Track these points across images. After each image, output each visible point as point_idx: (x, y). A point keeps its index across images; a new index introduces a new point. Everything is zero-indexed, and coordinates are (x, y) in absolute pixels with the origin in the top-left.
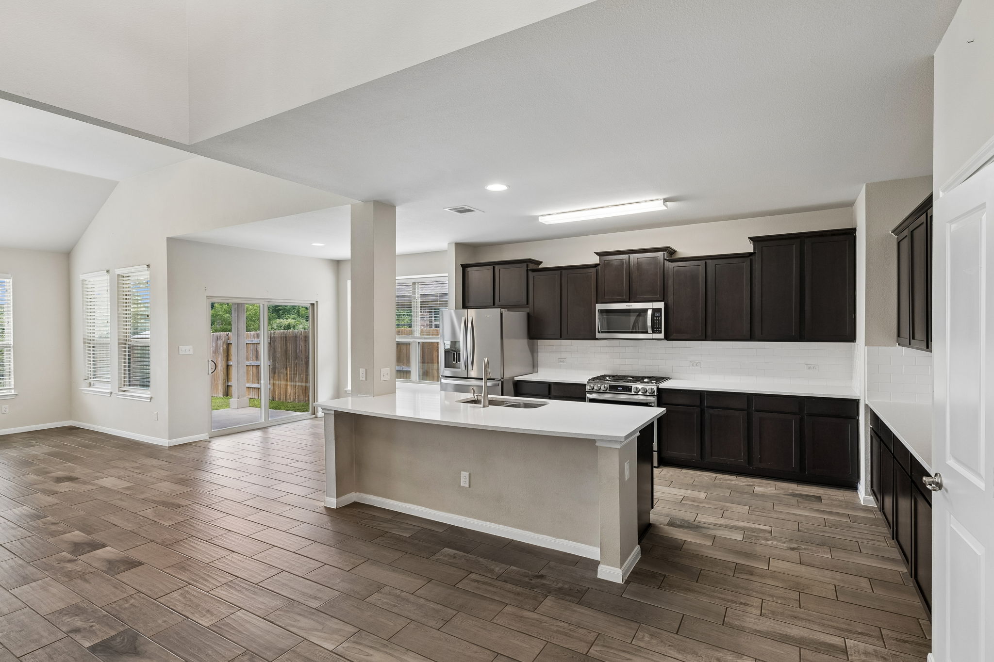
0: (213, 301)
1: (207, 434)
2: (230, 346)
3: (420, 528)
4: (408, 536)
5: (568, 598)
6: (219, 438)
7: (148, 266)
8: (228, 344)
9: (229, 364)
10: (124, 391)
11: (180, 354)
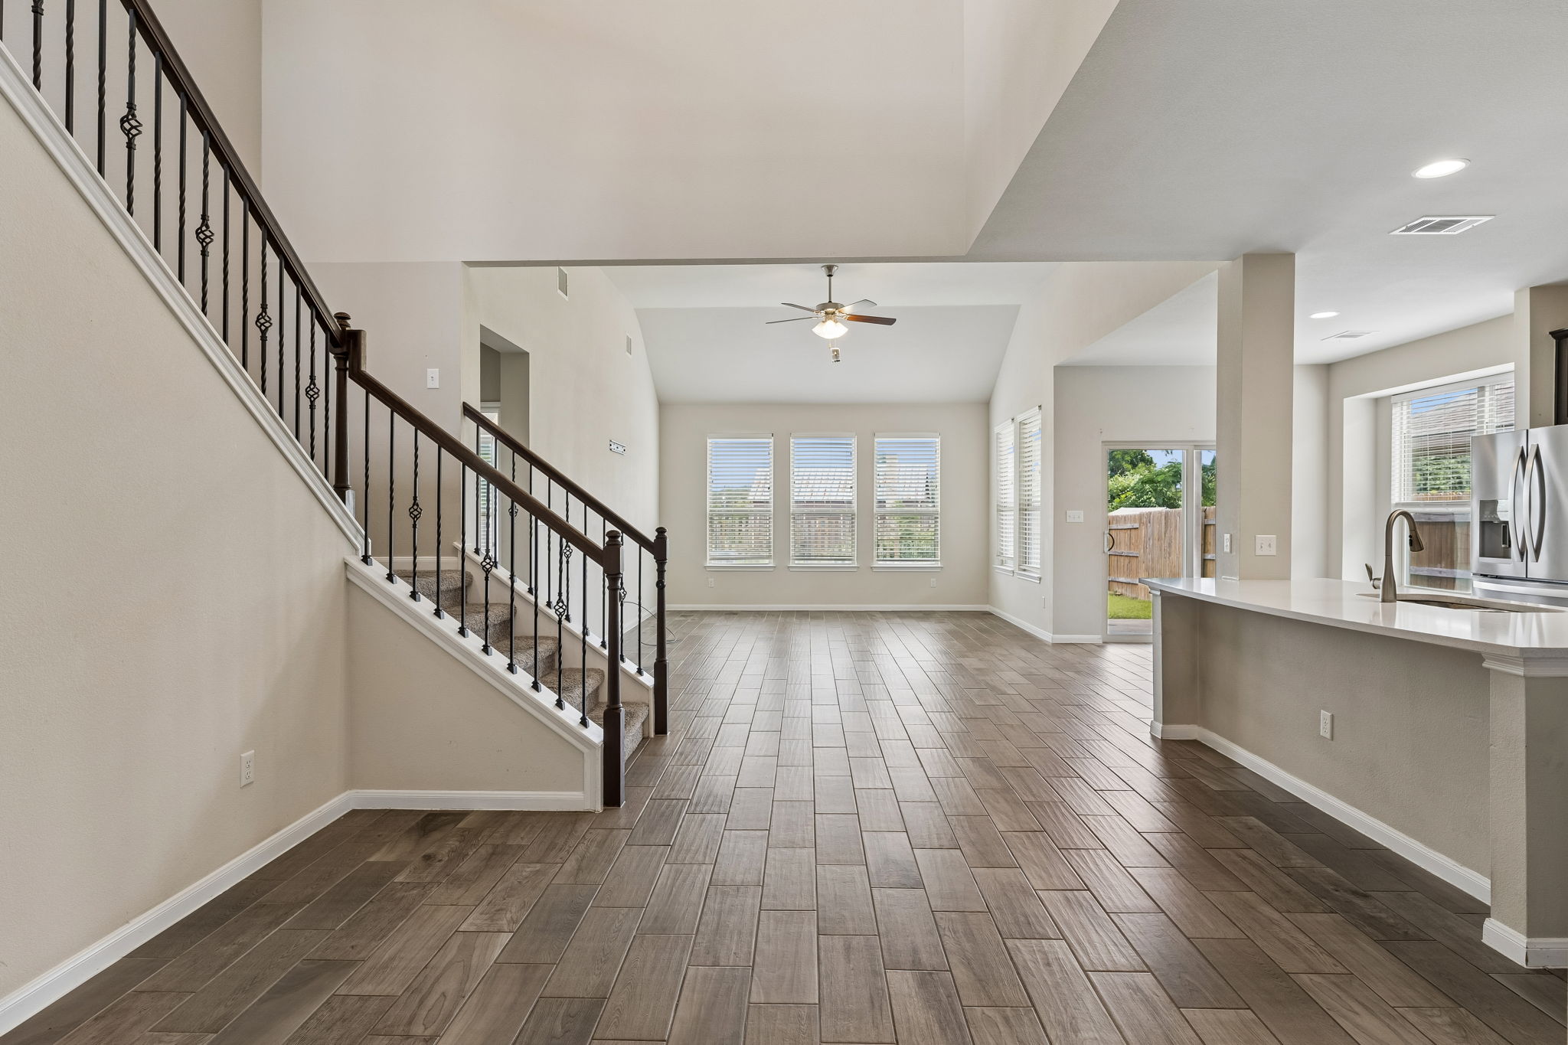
0: (1113, 447)
1: (1100, 636)
2: (1208, 528)
3: (1246, 789)
4: (1217, 789)
5: (1368, 929)
6: (1116, 645)
7: (1040, 407)
8: (1206, 526)
9: (1206, 558)
10: (1025, 570)
11: (1068, 521)
